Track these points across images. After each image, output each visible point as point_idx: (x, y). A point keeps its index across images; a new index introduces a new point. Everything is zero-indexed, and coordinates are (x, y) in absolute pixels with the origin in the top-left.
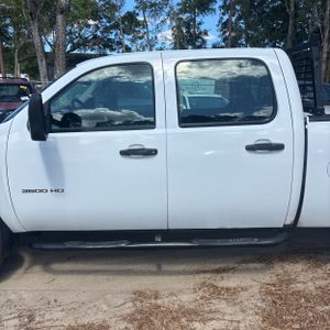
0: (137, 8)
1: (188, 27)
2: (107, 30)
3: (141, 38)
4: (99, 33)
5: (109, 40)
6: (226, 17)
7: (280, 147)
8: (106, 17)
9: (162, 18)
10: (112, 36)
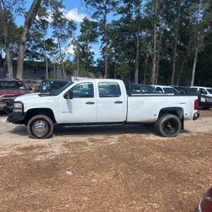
0: (53, 36)
1: (83, 49)
2: (35, 47)
3: (55, 53)
4: (30, 49)
5: (36, 53)
6: (104, 45)
7: (121, 102)
8: (34, 40)
9: (68, 43)
10: (38, 51)
